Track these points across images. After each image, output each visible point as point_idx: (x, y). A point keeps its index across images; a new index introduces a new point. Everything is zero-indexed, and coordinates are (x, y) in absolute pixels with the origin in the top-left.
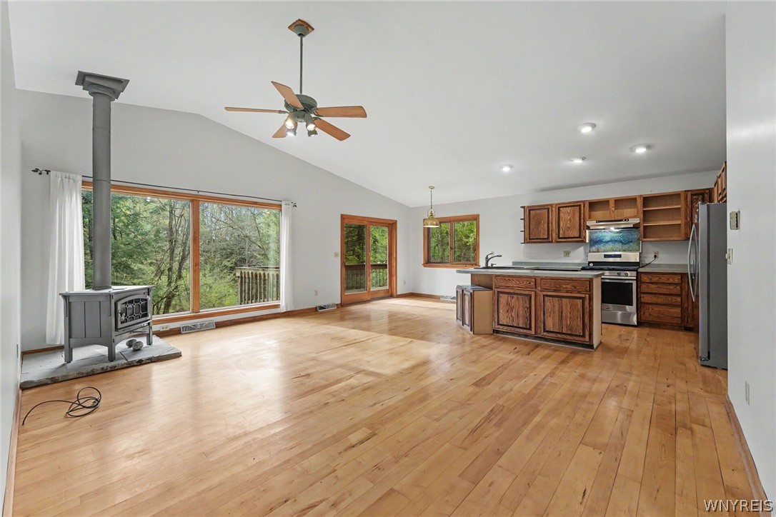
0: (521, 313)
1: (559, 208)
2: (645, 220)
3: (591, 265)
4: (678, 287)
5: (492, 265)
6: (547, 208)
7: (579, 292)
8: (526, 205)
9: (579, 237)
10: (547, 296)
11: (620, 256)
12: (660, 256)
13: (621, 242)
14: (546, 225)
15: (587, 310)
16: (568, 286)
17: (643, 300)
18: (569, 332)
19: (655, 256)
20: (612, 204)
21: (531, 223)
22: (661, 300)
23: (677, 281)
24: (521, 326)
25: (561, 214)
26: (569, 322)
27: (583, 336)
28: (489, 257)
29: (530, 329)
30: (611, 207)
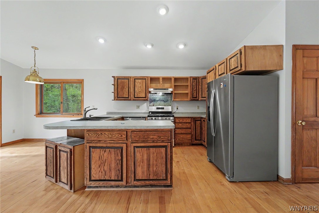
0: (113, 165)
1: (135, 79)
2: (175, 89)
3: (150, 113)
4: (190, 124)
5: (90, 116)
6: (128, 78)
7: (163, 141)
8: (115, 75)
9: (145, 98)
10: (137, 147)
11: (163, 108)
12: (179, 108)
13: (163, 101)
14: (127, 89)
15: (169, 157)
16: (155, 137)
17: (176, 132)
18: (155, 178)
19: (177, 108)
20: (161, 80)
21: (119, 87)
22: (183, 131)
23: (189, 121)
24: (113, 178)
25: (136, 83)
26: (155, 169)
27: (166, 179)
28: (87, 110)
29: (122, 180)
30: (160, 82)
